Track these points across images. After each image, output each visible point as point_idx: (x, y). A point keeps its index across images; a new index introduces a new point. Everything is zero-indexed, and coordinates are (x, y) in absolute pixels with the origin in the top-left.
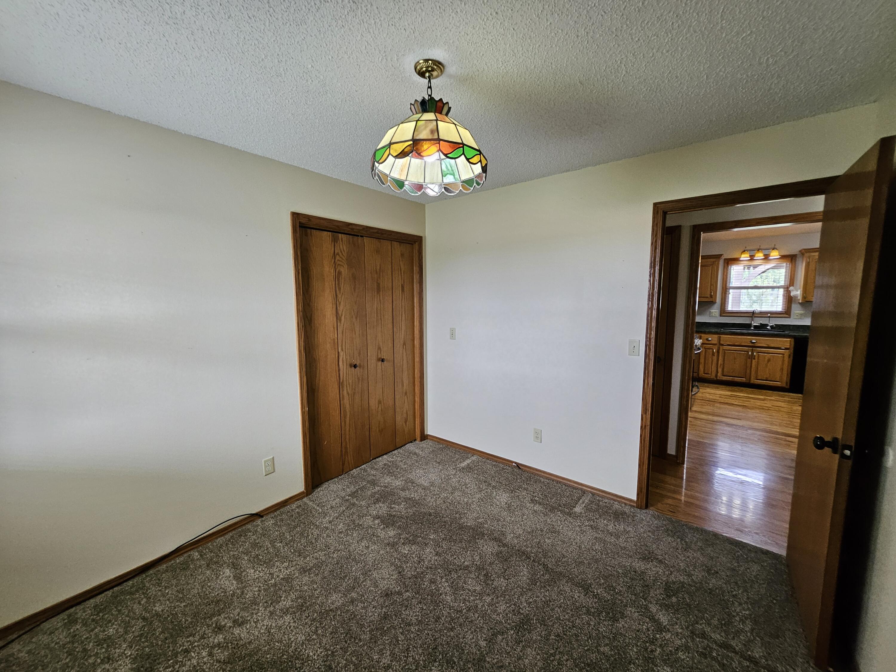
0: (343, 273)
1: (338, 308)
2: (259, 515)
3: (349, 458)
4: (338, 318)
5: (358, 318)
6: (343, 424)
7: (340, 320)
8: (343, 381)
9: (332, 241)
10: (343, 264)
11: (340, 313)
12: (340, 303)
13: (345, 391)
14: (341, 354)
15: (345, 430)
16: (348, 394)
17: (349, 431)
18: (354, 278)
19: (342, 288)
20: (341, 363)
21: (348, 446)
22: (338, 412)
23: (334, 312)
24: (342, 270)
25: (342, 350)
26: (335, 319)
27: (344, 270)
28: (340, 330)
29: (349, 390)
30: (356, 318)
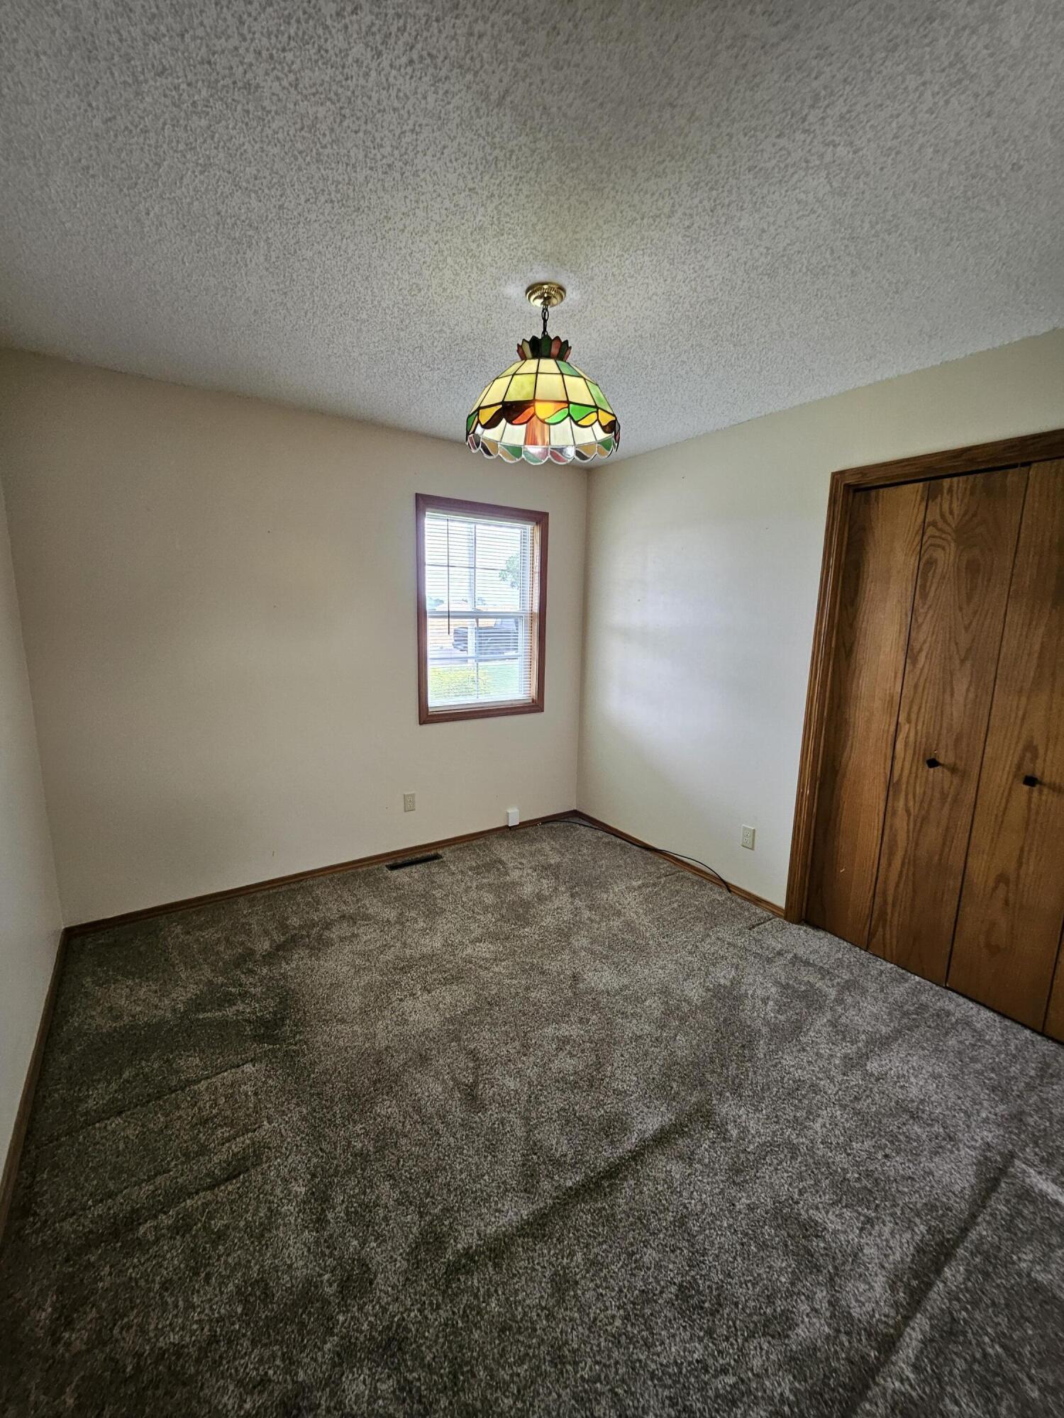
0: (940, 563)
1: (913, 634)
2: (728, 887)
3: (888, 932)
4: (910, 652)
5: (968, 664)
6: (884, 861)
7: (915, 662)
8: (899, 780)
9: (922, 498)
10: (944, 543)
11: (917, 646)
12: (919, 626)
13: (901, 803)
14: (905, 728)
15: (887, 878)
16: (908, 811)
17: (897, 886)
18: (973, 568)
19: (932, 594)
20: (899, 745)
21: (889, 911)
22: (876, 833)
23: (903, 642)
24: (939, 554)
25: (909, 721)
26: (902, 658)
27: (946, 557)
28: (910, 681)
29: (911, 804)
30: (963, 661)
